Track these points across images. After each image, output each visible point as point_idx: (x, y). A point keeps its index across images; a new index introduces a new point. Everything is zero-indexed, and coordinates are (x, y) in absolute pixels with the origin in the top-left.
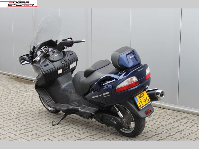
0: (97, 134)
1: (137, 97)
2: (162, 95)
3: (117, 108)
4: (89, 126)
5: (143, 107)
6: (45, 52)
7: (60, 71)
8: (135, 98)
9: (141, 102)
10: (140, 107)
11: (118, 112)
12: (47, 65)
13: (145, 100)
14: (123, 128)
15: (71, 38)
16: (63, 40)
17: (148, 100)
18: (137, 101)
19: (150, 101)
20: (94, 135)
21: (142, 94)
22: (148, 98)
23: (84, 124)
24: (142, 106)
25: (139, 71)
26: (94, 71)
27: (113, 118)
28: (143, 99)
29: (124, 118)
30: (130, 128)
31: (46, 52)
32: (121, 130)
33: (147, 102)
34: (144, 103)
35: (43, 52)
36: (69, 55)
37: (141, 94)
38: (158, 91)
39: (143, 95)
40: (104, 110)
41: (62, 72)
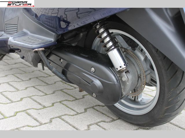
0: (53, 105)
4: (45, 83)
14: (123, 101)
20: (44, 107)
23: (37, 78)
27: (93, 69)
29: (127, 72)
30: (139, 100)
32: (117, 105)
40: (73, 45)
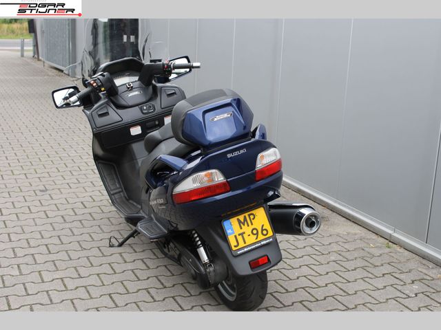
1: (234, 221)
2: (311, 224)
3: (198, 239)
5: (246, 250)
6: (95, 84)
7: (136, 131)
8: (226, 224)
9: (242, 234)
10: (235, 246)
11: (198, 247)
12: (106, 114)
13: (255, 232)
15: (187, 57)
16: (151, 61)
17: (265, 232)
18: (229, 231)
19: (270, 233)
21: (249, 215)
22: (268, 226)
24: (242, 244)
25: (229, 156)
26: (161, 142)
27: (191, 259)
28: (251, 227)
31: (99, 86)
33: (261, 237)
34: (251, 239)
35: (92, 85)
36: (164, 96)
37: (246, 214)
38: (303, 211)
39: (252, 217)
41: (140, 132)
